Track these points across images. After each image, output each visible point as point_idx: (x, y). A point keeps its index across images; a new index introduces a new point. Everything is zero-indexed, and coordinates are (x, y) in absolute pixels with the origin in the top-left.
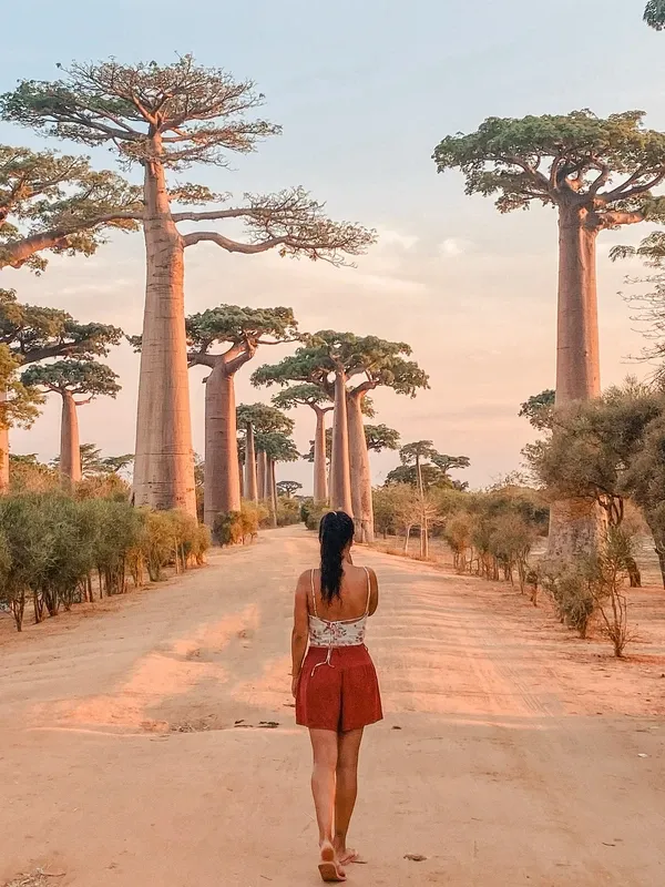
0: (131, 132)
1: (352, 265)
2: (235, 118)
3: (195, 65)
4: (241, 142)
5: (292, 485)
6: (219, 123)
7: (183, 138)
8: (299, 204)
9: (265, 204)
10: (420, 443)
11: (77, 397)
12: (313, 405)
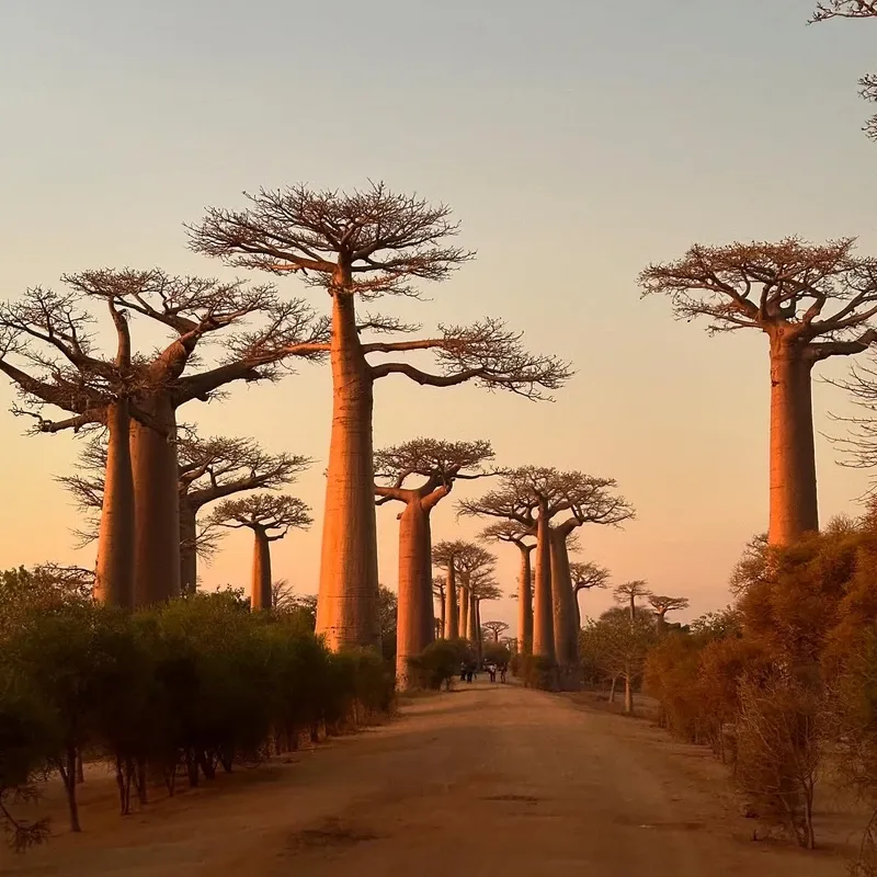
0: (321, 261)
1: (550, 399)
2: (426, 248)
3: (386, 193)
4: (433, 270)
5: (497, 626)
6: (411, 252)
7: (375, 266)
8: (494, 335)
9: (457, 336)
10: (636, 583)
11: (269, 533)
12: (518, 542)
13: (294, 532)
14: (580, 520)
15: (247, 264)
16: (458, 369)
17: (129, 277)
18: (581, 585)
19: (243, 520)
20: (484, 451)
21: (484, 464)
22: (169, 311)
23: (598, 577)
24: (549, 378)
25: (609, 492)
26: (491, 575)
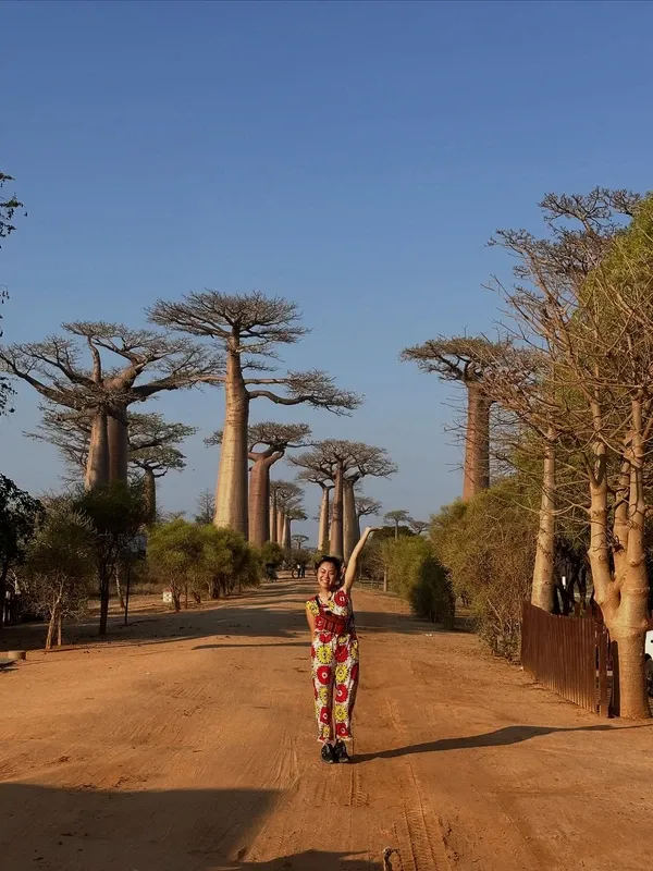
0: (221, 331)
2: (282, 326)
6: (273, 327)
7: (253, 334)
8: (318, 378)
9: (298, 377)
10: (400, 512)
11: (156, 472)
12: (322, 484)
13: (172, 472)
14: (364, 473)
15: (178, 329)
16: (297, 395)
17: (102, 326)
18: (361, 513)
19: (138, 462)
20: (305, 430)
21: (305, 439)
22: (126, 349)
23: (374, 509)
24: (348, 403)
25: (383, 456)
26: (300, 504)
